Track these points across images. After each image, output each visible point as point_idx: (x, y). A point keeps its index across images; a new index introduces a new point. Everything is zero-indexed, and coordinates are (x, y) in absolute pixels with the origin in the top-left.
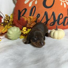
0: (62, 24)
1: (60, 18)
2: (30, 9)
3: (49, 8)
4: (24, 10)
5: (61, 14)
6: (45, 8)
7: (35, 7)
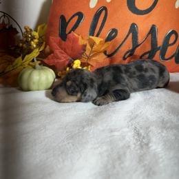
1: (170, 43)
2: (93, 15)
5: (173, 32)
6: (132, 14)
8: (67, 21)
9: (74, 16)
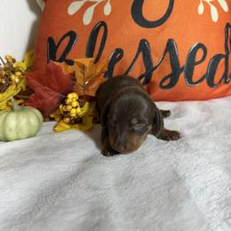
0: (205, 80)
3: (154, 27)
4: (68, 38)
5: (200, 46)
7: (103, 24)
8: (56, 44)
9: (64, 37)
